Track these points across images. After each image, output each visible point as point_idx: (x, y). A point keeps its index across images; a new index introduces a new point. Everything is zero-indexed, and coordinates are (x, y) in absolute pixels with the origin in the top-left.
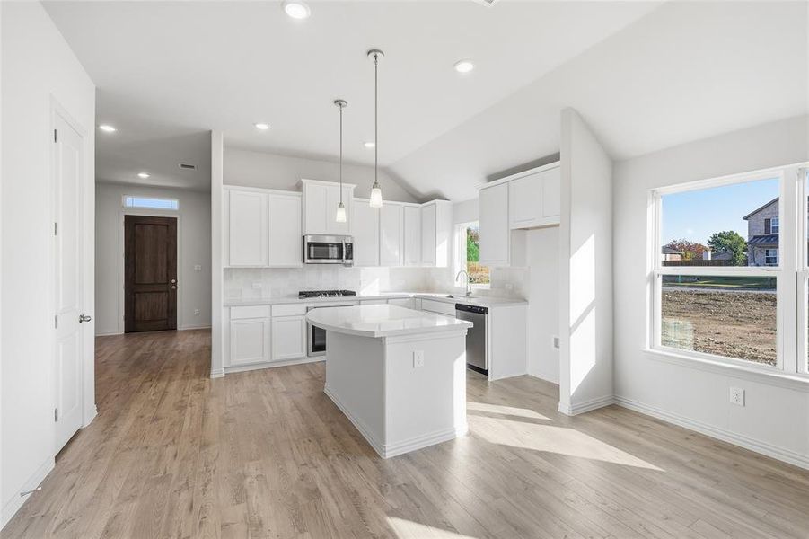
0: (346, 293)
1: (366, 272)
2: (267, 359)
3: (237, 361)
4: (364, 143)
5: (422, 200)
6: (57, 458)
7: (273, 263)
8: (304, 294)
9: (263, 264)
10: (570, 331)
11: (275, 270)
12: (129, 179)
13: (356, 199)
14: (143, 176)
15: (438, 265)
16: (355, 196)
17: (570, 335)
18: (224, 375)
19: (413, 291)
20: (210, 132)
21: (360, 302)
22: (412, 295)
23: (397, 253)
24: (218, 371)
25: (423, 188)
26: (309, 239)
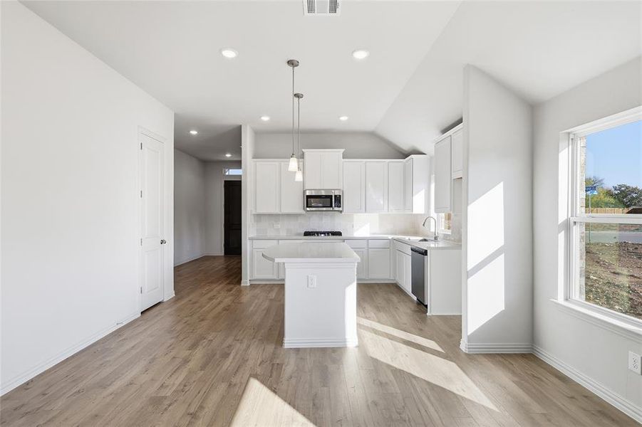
0: (334, 234)
1: (359, 218)
2: (275, 277)
3: (256, 276)
4: (339, 117)
5: (405, 155)
6: (142, 313)
7: (285, 211)
8: (307, 234)
9: (277, 211)
10: (468, 275)
11: (289, 215)
12: (221, 158)
13: (344, 160)
14: (228, 155)
15: (415, 211)
16: (343, 158)
17: (468, 278)
18: (249, 284)
19: (392, 234)
20: (241, 126)
21: (344, 240)
22: (390, 237)
23: (382, 202)
24: (246, 282)
25: (405, 145)
26: (308, 193)
